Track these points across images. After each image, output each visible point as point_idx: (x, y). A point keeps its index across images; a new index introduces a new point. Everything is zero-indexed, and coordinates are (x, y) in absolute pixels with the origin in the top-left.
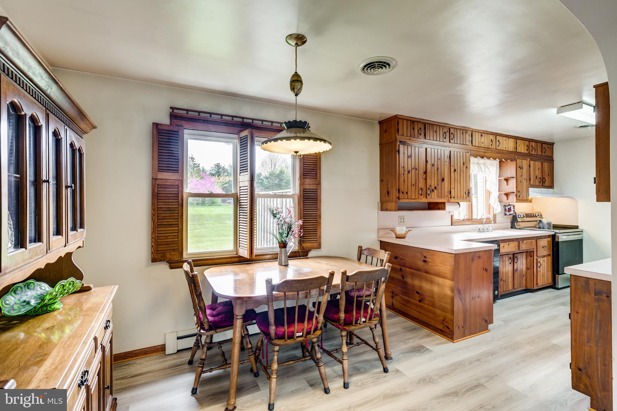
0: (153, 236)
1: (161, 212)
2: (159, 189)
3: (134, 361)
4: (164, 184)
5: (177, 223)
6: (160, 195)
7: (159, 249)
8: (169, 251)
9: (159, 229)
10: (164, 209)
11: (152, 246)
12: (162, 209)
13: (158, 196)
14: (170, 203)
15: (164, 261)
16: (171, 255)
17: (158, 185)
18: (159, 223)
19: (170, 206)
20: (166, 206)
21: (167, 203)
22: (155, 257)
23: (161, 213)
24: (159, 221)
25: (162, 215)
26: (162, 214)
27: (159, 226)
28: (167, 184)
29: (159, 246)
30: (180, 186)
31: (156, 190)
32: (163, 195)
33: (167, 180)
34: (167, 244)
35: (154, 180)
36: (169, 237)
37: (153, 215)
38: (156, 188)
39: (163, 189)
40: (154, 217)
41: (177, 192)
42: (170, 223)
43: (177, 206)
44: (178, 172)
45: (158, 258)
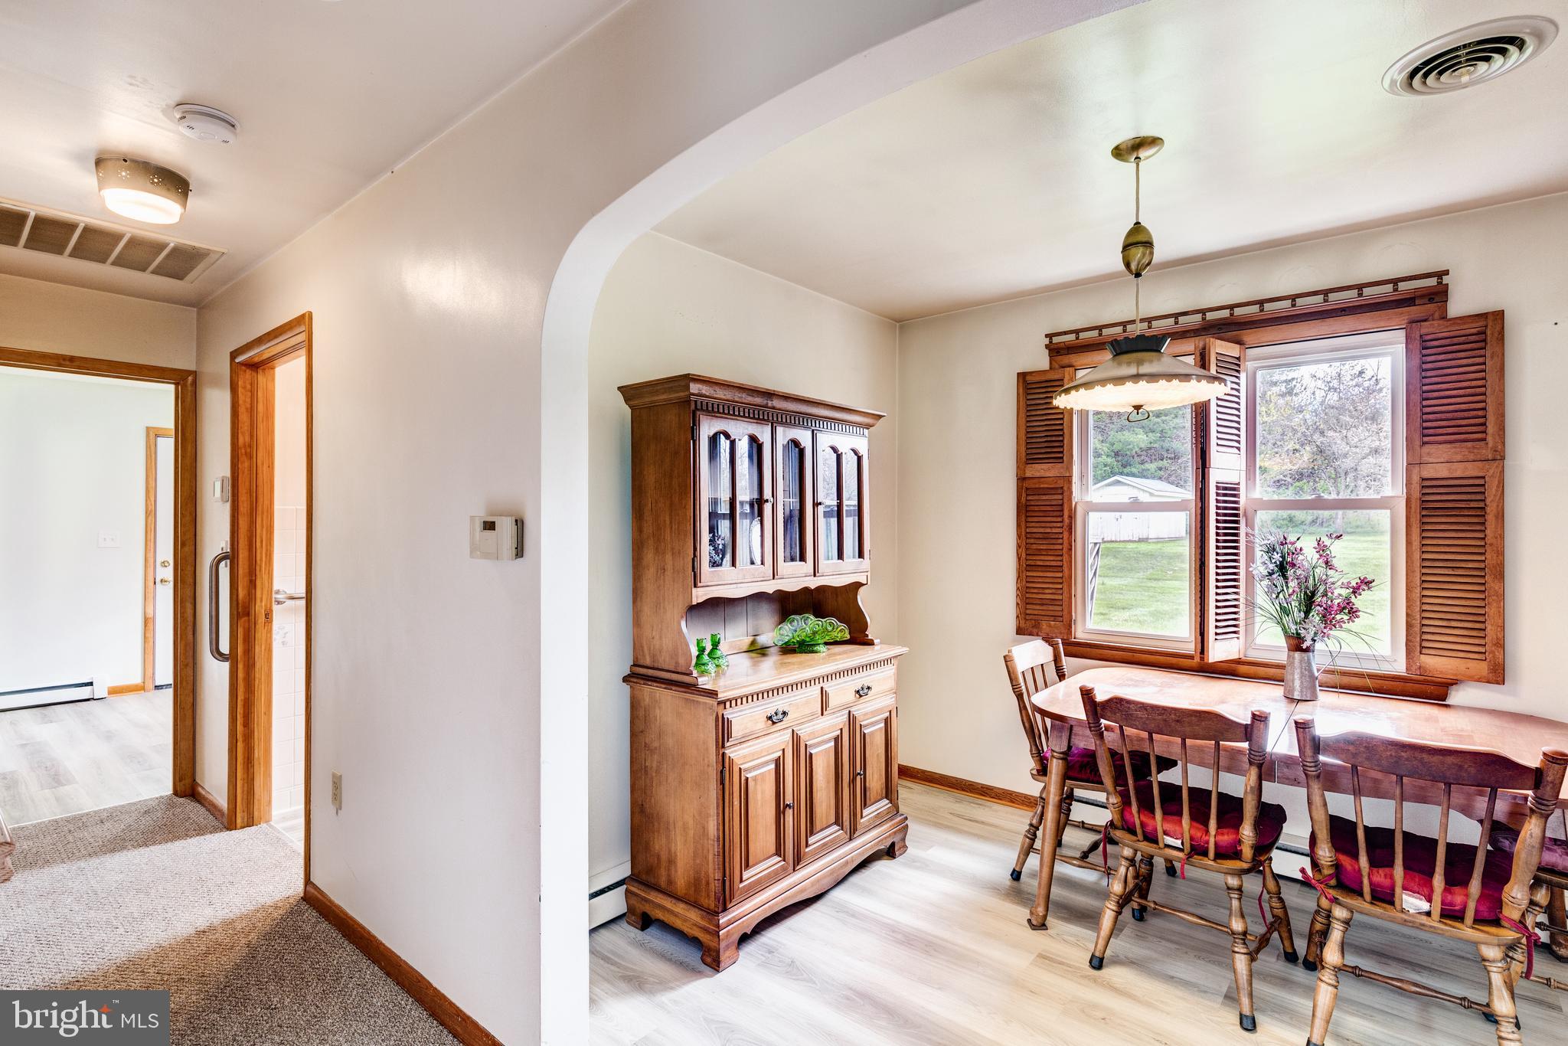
0: (1019, 585)
1: (1032, 541)
2: (1030, 498)
3: (989, 804)
4: (1037, 486)
5: (1060, 564)
6: (1032, 508)
7: (1028, 612)
8: (1046, 618)
9: (1029, 574)
10: (1038, 536)
11: (1018, 604)
12: (1034, 535)
13: (1027, 511)
14: (1048, 525)
15: (1038, 635)
16: (1050, 626)
17: (1027, 489)
18: (1029, 563)
19: (1048, 530)
20: (1042, 530)
21: (1043, 525)
22: (1023, 625)
23: (1032, 544)
24: (1028, 557)
25: (1034, 547)
26: (1034, 545)
27: (1028, 568)
28: (1042, 486)
29: (1028, 606)
30: (1065, 488)
31: (1023, 500)
32: (1036, 508)
33: (1043, 479)
34: (1043, 605)
35: (1021, 480)
36: (1047, 591)
37: (1019, 546)
38: (1024, 495)
39: (1036, 497)
40: (1020, 550)
41: (1060, 502)
42: (1048, 563)
43: (1060, 530)
44: (1063, 462)
45: (1026, 627)
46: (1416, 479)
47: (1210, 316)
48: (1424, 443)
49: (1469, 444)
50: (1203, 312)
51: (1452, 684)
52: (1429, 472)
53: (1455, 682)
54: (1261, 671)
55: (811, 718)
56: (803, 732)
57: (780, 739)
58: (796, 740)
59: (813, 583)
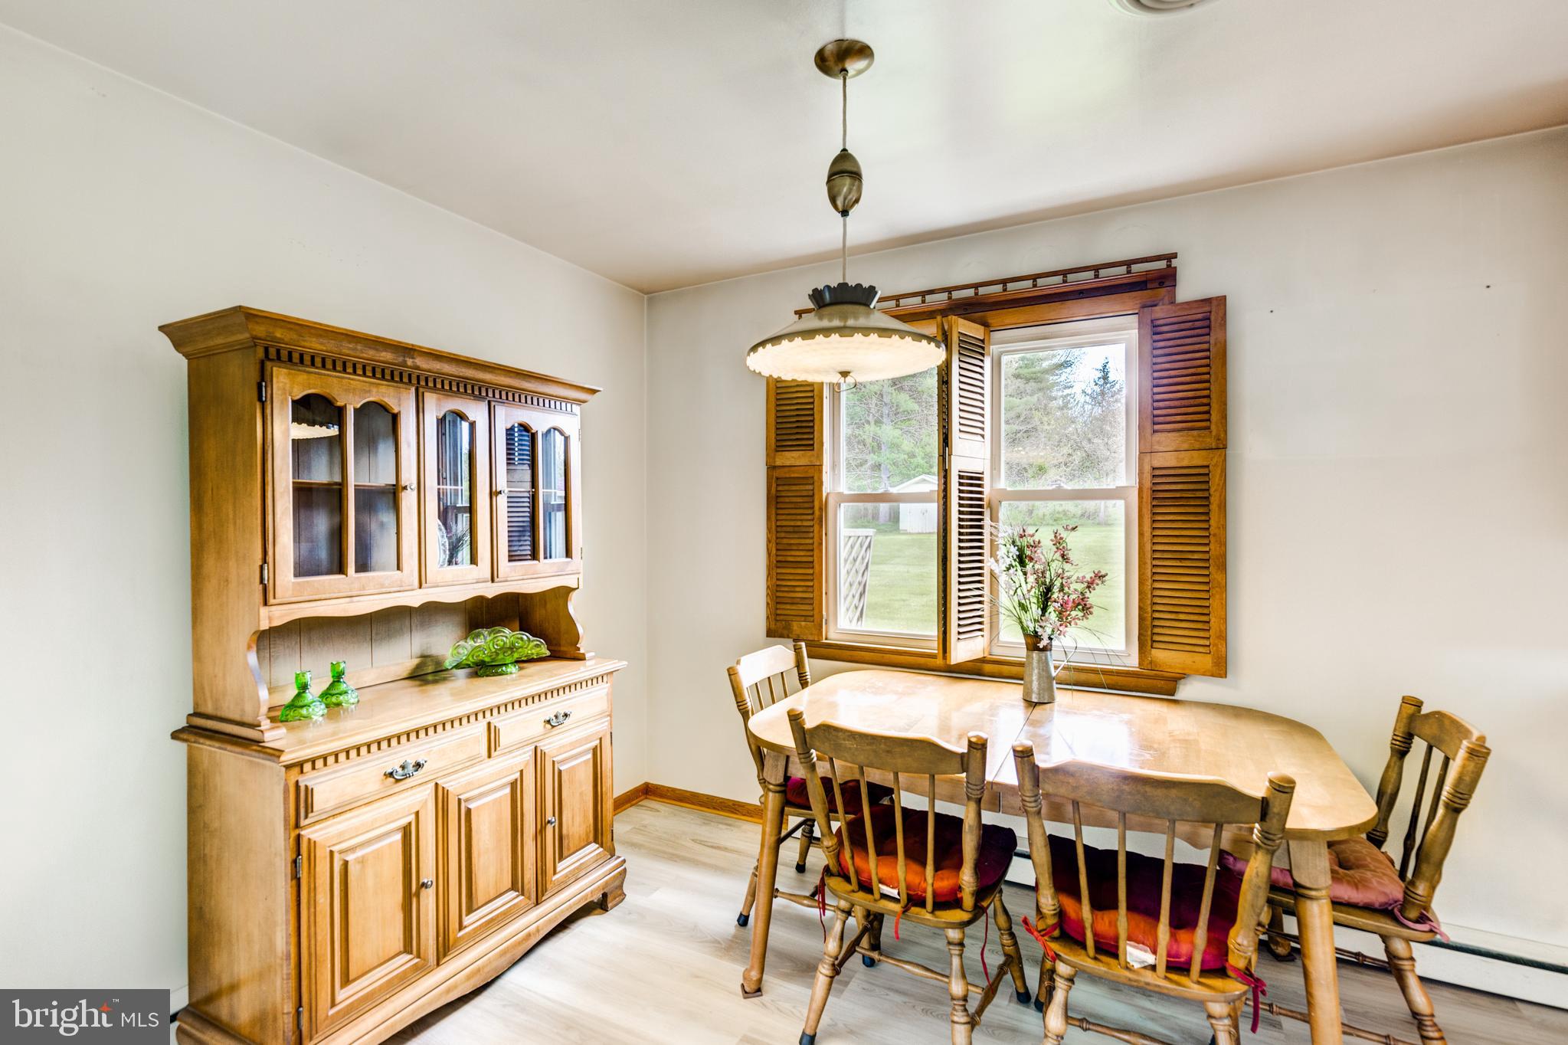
0: (769, 583)
1: (783, 535)
2: (780, 488)
3: (739, 823)
4: (787, 476)
5: (810, 559)
6: (781, 500)
7: (779, 612)
8: (798, 618)
9: (779, 571)
10: (788, 529)
11: (768, 604)
12: (785, 529)
13: (777, 503)
14: (799, 517)
15: (788, 637)
16: (801, 627)
17: (777, 479)
18: (780, 558)
19: (799, 523)
20: (792, 523)
21: (794, 517)
22: (773, 626)
23: (782, 538)
24: (779, 553)
25: (785, 541)
26: (785, 540)
27: (779, 565)
28: (792, 475)
29: (779, 606)
30: (816, 478)
31: (773, 491)
32: (787, 500)
33: (793, 469)
34: (793, 604)
35: (771, 468)
36: (798, 589)
37: (769, 541)
38: (774, 485)
39: (786, 488)
40: (771, 545)
41: (811, 493)
42: (799, 559)
43: (811, 523)
44: (813, 450)
45: (777, 630)
46: (1147, 468)
47: (956, 295)
48: (1155, 431)
49: (1195, 433)
50: (949, 290)
51: (1180, 679)
52: (1159, 461)
53: (1182, 676)
54: (1005, 669)
55: (473, 761)
56: (453, 785)
57: (417, 797)
58: (441, 797)
59: (491, 591)
